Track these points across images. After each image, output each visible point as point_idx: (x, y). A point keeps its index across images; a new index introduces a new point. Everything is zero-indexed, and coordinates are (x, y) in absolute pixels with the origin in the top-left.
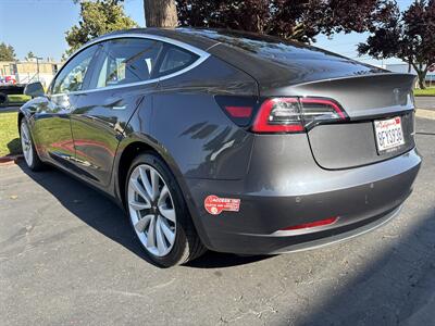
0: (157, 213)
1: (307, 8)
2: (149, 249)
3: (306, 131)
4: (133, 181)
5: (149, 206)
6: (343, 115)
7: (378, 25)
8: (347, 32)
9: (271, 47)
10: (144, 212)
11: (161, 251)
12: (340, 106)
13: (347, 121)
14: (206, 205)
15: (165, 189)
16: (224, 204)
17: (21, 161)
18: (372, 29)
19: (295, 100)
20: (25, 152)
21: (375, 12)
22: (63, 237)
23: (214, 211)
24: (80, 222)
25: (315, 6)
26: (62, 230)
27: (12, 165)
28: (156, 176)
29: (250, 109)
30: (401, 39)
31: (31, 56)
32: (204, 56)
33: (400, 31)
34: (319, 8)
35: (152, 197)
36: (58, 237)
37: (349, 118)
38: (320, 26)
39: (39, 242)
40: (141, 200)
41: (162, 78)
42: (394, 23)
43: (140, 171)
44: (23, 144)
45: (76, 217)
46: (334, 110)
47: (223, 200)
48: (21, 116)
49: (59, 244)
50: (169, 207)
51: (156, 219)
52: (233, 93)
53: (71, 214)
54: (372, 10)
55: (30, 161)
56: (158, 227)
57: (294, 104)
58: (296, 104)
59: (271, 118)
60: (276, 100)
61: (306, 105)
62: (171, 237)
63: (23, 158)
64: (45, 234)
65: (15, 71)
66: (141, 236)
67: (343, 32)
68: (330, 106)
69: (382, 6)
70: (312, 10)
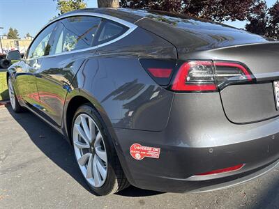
0: (94, 153)
1: (206, 4)
2: (88, 180)
3: (219, 90)
4: (76, 126)
5: (88, 146)
6: (250, 77)
7: (253, 16)
8: (233, 20)
9: (185, 21)
10: (85, 151)
11: (96, 183)
12: (247, 69)
13: (254, 81)
14: (131, 152)
15: (99, 135)
16: (147, 151)
17: (8, 105)
18: (250, 19)
19: (210, 63)
20: (11, 99)
21: (252, 7)
22: (26, 166)
23: (138, 157)
24: (41, 153)
25: (212, 3)
26: (26, 160)
27: (3, 108)
28: (93, 124)
29: (170, 70)
30: (267, 26)
31: (28, 35)
32: (132, 27)
33: (267, 21)
34: (214, 4)
35: (90, 139)
36: (22, 166)
37: (255, 79)
38: (215, 16)
39: (7, 170)
40: (82, 141)
41: (99, 46)
42: (263, 15)
43: (81, 119)
44: (10, 94)
45: (38, 149)
46: (243, 72)
47: (145, 148)
48: (8, 74)
49: (21, 172)
50: (103, 149)
51: (93, 156)
52: (156, 57)
53: (35, 146)
54: (250, 6)
55: (14, 106)
56: (94, 164)
57: (208, 66)
58: (210, 66)
59: (188, 78)
60: (192, 63)
61: (219, 67)
62: (104, 173)
63: (10, 103)
64: (13, 162)
65: (18, 45)
66: (83, 168)
67: (230, 20)
68: (239, 68)
69: (256, 4)
70: (209, 6)
